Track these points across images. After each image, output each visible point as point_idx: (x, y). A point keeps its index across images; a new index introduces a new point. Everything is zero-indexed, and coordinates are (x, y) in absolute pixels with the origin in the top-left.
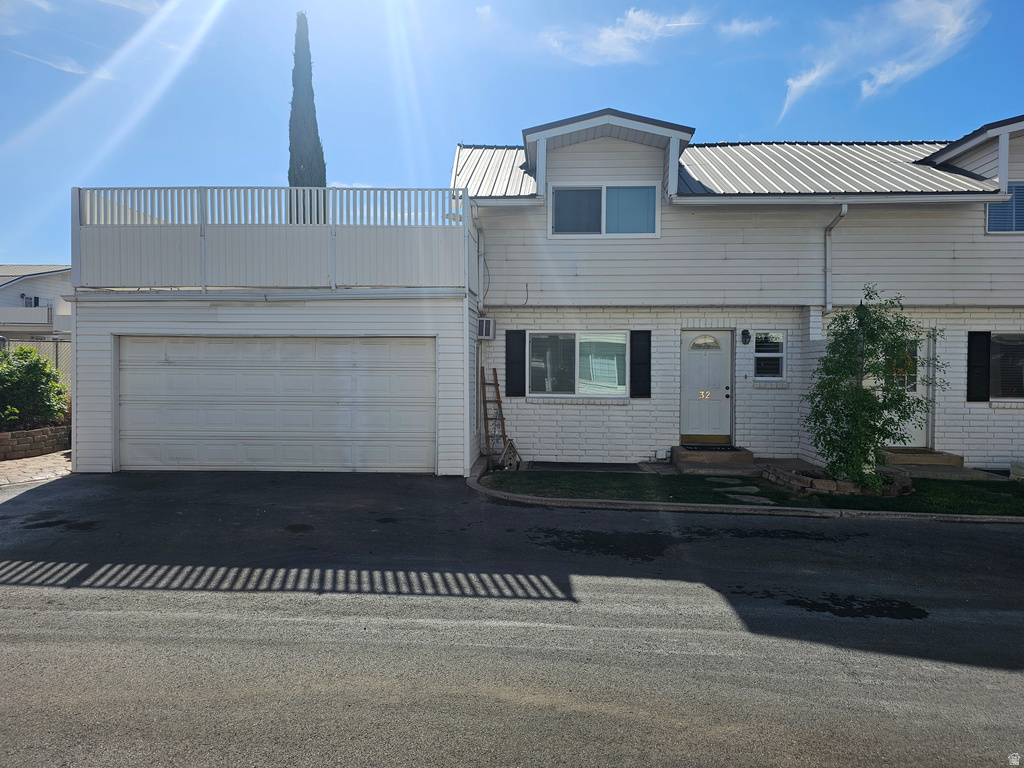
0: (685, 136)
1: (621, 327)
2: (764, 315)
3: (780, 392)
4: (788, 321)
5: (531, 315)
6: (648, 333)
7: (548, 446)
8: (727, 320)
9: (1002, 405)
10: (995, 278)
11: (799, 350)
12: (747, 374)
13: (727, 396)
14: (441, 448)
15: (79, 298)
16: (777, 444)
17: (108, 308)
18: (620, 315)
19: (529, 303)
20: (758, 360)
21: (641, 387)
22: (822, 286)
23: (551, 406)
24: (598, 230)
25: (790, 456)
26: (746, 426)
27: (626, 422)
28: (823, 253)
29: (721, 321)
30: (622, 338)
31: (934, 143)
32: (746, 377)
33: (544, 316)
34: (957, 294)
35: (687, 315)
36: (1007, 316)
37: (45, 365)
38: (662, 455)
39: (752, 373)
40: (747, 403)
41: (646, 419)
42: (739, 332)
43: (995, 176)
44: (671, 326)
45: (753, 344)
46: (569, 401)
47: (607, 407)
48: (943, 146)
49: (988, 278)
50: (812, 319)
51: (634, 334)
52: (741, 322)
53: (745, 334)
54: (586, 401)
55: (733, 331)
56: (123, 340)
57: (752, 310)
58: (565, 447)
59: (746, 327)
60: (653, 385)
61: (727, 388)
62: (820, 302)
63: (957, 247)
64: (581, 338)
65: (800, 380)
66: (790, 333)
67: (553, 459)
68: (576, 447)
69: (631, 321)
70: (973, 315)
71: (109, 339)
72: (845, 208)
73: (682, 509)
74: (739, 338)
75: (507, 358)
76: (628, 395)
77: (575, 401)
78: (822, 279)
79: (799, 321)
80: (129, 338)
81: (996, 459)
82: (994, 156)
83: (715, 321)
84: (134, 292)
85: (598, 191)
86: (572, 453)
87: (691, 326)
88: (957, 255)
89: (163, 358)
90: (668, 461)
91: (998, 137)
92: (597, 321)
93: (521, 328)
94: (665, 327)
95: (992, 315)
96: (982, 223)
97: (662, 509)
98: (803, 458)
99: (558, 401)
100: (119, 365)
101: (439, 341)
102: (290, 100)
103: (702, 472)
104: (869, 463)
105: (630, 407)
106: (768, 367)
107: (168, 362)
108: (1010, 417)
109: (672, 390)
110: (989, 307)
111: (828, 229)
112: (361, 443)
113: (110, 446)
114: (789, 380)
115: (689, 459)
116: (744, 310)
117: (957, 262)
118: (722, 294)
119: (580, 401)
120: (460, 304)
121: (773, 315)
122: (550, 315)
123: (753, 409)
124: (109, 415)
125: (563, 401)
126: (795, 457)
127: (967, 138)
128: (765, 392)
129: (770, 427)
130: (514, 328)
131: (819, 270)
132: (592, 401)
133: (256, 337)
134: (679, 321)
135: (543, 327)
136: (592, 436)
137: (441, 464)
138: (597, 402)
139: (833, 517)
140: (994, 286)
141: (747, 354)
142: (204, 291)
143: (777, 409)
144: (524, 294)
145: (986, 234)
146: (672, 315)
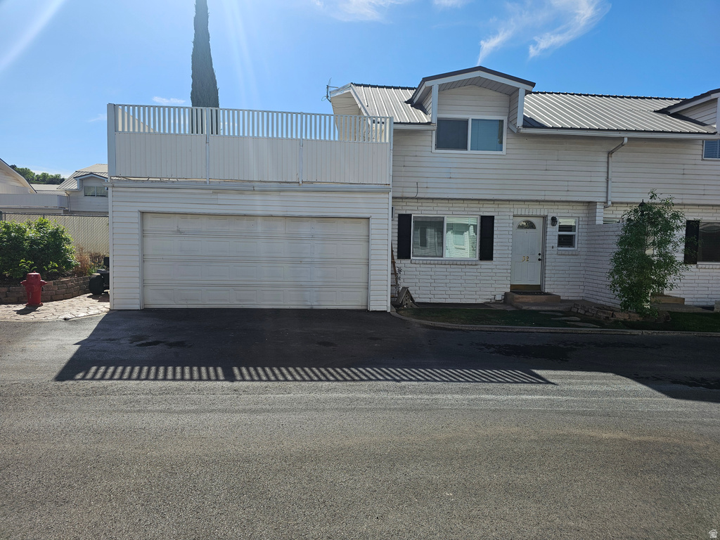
0: (529, 88)
1: (475, 213)
2: (565, 207)
3: (574, 257)
4: (580, 211)
5: (416, 204)
6: (492, 218)
7: (424, 292)
8: (542, 210)
9: (704, 266)
10: (706, 187)
11: (586, 230)
12: (553, 245)
13: (539, 260)
14: (372, 293)
15: (115, 185)
16: (570, 291)
17: (136, 192)
18: (475, 205)
19: (418, 196)
20: (559, 236)
21: (486, 252)
22: (605, 190)
23: (427, 266)
24: (466, 148)
25: (579, 298)
26: (552, 279)
27: (476, 276)
28: (606, 168)
29: (538, 210)
30: (474, 221)
31: (671, 99)
32: (553, 247)
33: (424, 204)
34: (684, 196)
35: (517, 206)
36: (709, 211)
37: (63, 232)
38: (499, 298)
39: (556, 245)
40: (553, 264)
41: (489, 274)
42: (549, 218)
43: (714, 124)
44: (507, 214)
45: (557, 226)
46: (440, 262)
47: (464, 267)
48: (678, 102)
49: (702, 187)
50: (597, 210)
51: (483, 218)
52: (550, 212)
53: (554, 220)
54: (451, 263)
55: (545, 218)
56: (145, 215)
57: (558, 204)
58: (436, 292)
59: (554, 215)
60: (494, 252)
61: (539, 254)
62: (604, 200)
63: (686, 167)
64: (447, 220)
65: (586, 250)
66: (581, 219)
67: (428, 301)
68: (444, 292)
69: (482, 209)
70: (690, 210)
71: (138, 215)
72: (626, 140)
73: (548, 331)
74: (549, 222)
75: (399, 233)
76: (477, 258)
77: (443, 262)
78: (605, 185)
79: (586, 211)
80: (150, 214)
81: (699, 300)
82: (713, 110)
83: (535, 211)
84: (158, 181)
85: (466, 122)
86: (441, 296)
87: (519, 213)
88: (686, 172)
89: (176, 229)
90: (502, 302)
91: (717, 99)
92: (460, 209)
93: (408, 212)
94: (503, 213)
95: (700, 211)
96: (700, 152)
97: (535, 331)
98: (586, 299)
99: (432, 262)
100: (143, 234)
101: (372, 221)
102: (193, 40)
103: (534, 308)
104: (647, 301)
105: (479, 267)
106: (566, 240)
107: (179, 232)
108: (707, 274)
109: (506, 256)
110: (699, 205)
111: (610, 153)
112: (317, 289)
113: (138, 291)
114: (579, 250)
115: (521, 300)
116: (553, 204)
117: (686, 177)
118: (543, 193)
119: (447, 262)
120: (387, 196)
121: (571, 207)
122: (428, 204)
123: (557, 268)
124: (138, 269)
125: (436, 262)
126: (581, 298)
127: (696, 98)
128: (564, 257)
129: (567, 279)
130: (404, 213)
131: (604, 179)
132: (455, 262)
133: (245, 215)
134: (512, 210)
135: (423, 212)
136: (454, 285)
137: (372, 303)
138: (459, 263)
139: (638, 335)
140: (706, 192)
141: (553, 233)
142: (208, 182)
143: (571, 268)
144: (415, 190)
145: (703, 160)
146: (507, 206)
